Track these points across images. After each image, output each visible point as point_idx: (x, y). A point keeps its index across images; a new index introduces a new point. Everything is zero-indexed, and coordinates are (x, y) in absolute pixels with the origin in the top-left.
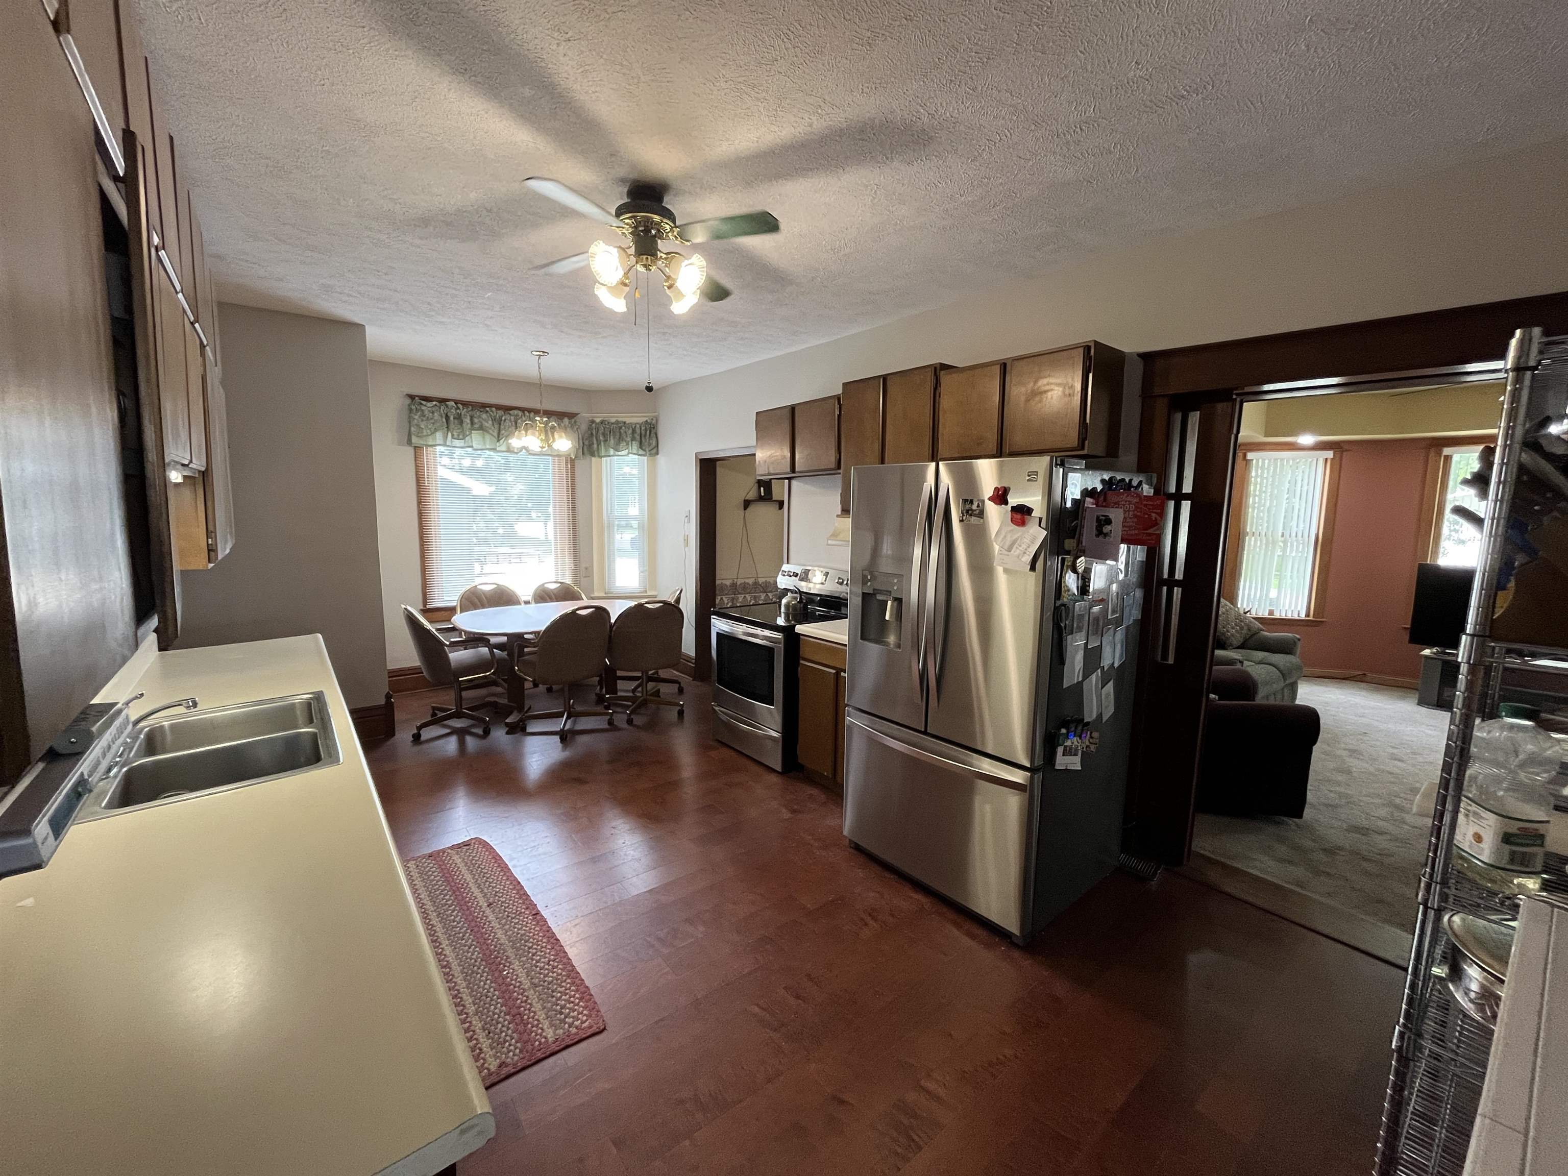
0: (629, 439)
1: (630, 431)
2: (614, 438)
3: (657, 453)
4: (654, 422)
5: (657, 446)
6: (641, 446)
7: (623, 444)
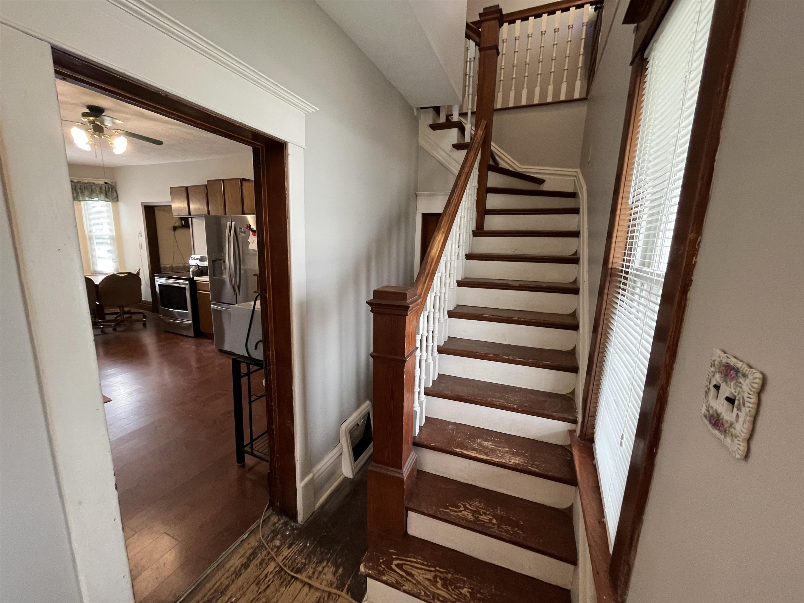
0: (98, 192)
1: (98, 188)
2: (88, 191)
3: (118, 201)
4: (114, 184)
5: (117, 197)
6: (106, 196)
7: (94, 195)
